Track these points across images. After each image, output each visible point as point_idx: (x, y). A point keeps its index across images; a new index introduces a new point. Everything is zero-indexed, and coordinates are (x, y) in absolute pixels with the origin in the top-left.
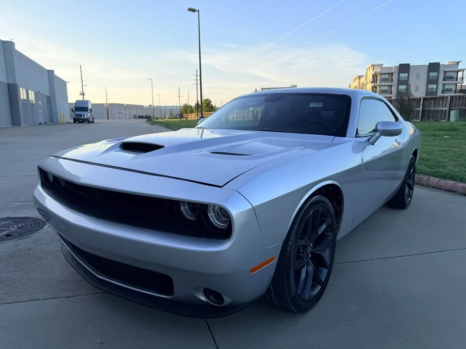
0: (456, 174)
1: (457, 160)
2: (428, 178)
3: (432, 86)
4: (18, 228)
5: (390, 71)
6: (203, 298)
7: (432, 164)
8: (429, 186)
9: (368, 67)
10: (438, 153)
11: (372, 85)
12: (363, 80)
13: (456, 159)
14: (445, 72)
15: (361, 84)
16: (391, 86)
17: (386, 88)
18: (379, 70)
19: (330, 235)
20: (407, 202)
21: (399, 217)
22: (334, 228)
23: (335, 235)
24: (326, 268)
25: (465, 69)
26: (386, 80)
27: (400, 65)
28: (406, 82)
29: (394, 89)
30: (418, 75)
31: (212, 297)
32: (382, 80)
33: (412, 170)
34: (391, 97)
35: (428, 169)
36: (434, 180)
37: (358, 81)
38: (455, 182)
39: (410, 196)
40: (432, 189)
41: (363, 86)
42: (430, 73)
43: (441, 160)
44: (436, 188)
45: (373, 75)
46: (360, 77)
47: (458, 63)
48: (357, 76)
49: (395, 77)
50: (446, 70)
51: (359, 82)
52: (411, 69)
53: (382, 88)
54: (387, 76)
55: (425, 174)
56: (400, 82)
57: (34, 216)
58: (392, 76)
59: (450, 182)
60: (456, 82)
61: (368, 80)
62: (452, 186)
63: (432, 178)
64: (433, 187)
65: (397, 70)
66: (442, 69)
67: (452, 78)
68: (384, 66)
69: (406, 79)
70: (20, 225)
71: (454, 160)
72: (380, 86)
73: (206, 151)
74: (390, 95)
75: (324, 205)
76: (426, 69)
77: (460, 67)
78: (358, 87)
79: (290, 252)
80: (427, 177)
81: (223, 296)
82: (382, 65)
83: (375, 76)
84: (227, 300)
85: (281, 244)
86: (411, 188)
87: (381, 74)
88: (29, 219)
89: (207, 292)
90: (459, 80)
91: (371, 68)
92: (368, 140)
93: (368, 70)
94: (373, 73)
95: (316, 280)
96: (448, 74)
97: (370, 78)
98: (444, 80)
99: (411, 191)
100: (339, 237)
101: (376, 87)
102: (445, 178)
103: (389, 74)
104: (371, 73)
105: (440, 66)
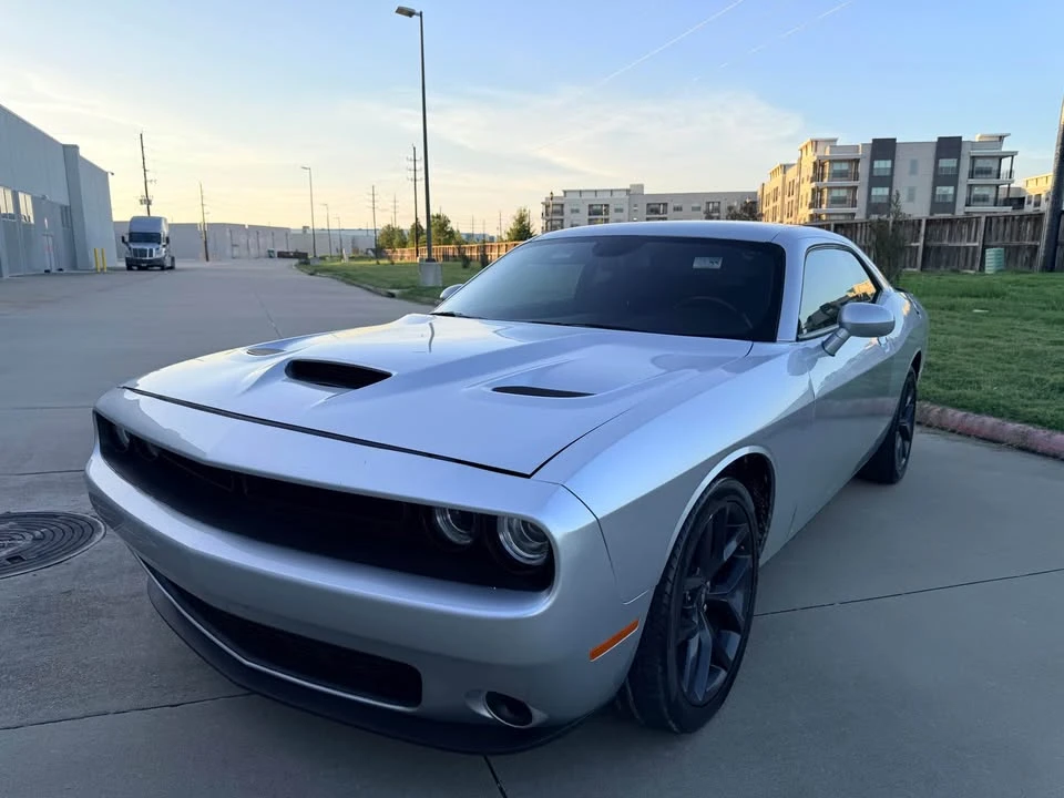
0: (1001, 402)
1: (1003, 370)
2: (942, 411)
3: (945, 188)
4: (35, 539)
5: (853, 156)
6: (485, 713)
7: (950, 377)
8: (943, 429)
9: (805, 143)
10: (960, 350)
11: (813, 185)
12: (792, 174)
13: (1000, 365)
14: (973, 158)
15: (787, 183)
16: (855, 188)
17: (843, 193)
18: (827, 154)
19: (746, 560)
20: (899, 468)
21: (881, 503)
22: (752, 546)
23: (756, 557)
24: (737, 630)
25: (1016, 153)
26: (842, 175)
27: (874, 140)
28: (886, 180)
29: (861, 195)
30: (914, 164)
31: (505, 711)
32: (836, 175)
33: (909, 399)
34: (853, 215)
35: (941, 390)
36: (955, 415)
37: (781, 175)
38: (999, 421)
39: (905, 455)
40: (954, 436)
41: (793, 188)
42: (941, 161)
43: (970, 368)
44: (959, 434)
45: (815, 163)
46: (785, 168)
47: (1001, 138)
48: (778, 165)
49: (863, 169)
50: (976, 152)
51: (784, 179)
52: (899, 153)
53: (835, 193)
54: (845, 167)
55: (936, 401)
56: (876, 180)
57: (66, 510)
58: (856, 167)
59: (990, 421)
60: (995, 181)
61: (804, 175)
62: (993, 428)
63: (950, 411)
64: (953, 431)
65: (868, 152)
66: (966, 153)
67: (987, 172)
68: (838, 144)
69: (888, 173)
70: (38, 533)
71: (997, 369)
72: (830, 188)
73: (481, 385)
74: (851, 210)
75: (738, 499)
76: (931, 153)
77: (1006, 148)
78: (780, 190)
79: (668, 606)
80: (939, 409)
81: (532, 709)
82: (835, 140)
83: (818, 166)
84: (538, 716)
86: (907, 437)
87: (832, 161)
88: (55, 516)
89: (494, 700)
90: (1004, 176)
91: (810, 148)
92: (823, 345)
93: (804, 151)
94: (815, 158)
95: (718, 659)
96: (980, 164)
97: (808, 171)
98: (971, 175)
99: (907, 444)
100: (762, 562)
101: (821, 191)
102: (977, 411)
103: (850, 161)
104: (810, 158)
105: (963, 146)
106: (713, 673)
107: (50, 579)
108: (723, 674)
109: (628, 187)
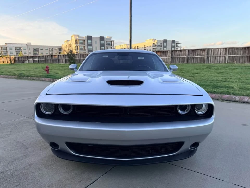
3: (102, 47)
5: (83, 39)
9: (72, 36)
11: (76, 45)
12: (70, 42)
14: (107, 41)
15: (69, 44)
16: (85, 46)
17: (82, 47)
18: (78, 38)
25: (114, 41)
26: (82, 43)
28: (91, 45)
29: (86, 48)
30: (96, 41)
32: (80, 43)
34: (85, 52)
37: (67, 42)
41: (70, 46)
42: (101, 41)
45: (75, 40)
46: (68, 41)
47: (111, 37)
48: (66, 40)
49: (86, 42)
50: (107, 40)
51: (68, 43)
52: (93, 39)
53: (81, 47)
54: (82, 41)
56: (89, 45)
58: (84, 41)
60: (111, 46)
61: (73, 43)
65: (86, 39)
66: (105, 39)
67: (110, 44)
68: (80, 36)
69: (91, 43)
72: (79, 46)
74: (84, 51)
76: (99, 40)
77: (112, 39)
78: (67, 46)
82: (79, 35)
83: (76, 41)
87: (79, 40)
90: (113, 45)
91: (73, 36)
93: (72, 37)
94: (75, 39)
96: (108, 42)
97: (74, 42)
98: (107, 45)
101: (77, 47)
103: (83, 40)
104: (74, 39)
109: (27, 43)
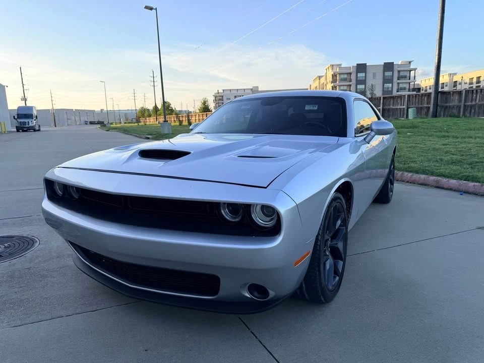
0: (427, 168)
1: (425, 156)
2: (402, 174)
3: (388, 85)
4: (5, 247)
5: (349, 71)
6: (248, 295)
7: (404, 159)
8: (403, 181)
9: (328, 66)
10: (406, 149)
11: (332, 85)
12: (323, 80)
13: (424, 154)
14: (399, 71)
15: (321, 84)
16: (350, 85)
17: (345, 88)
18: (338, 71)
19: (343, 229)
20: (390, 197)
21: (384, 211)
22: (345, 223)
23: (347, 228)
24: (342, 260)
25: (416, 69)
26: (345, 80)
27: (357, 64)
28: (363, 82)
29: (353, 87)
30: (374, 74)
31: (256, 294)
32: (342, 80)
33: (392, 167)
35: (401, 165)
36: (408, 175)
37: (318, 81)
38: (426, 176)
39: (392, 191)
40: (407, 184)
41: (323, 86)
42: (385, 73)
43: (412, 156)
44: (411, 183)
45: (332, 75)
46: (320, 77)
47: (410, 62)
48: (317, 76)
49: (353, 77)
50: (400, 69)
52: (368, 69)
53: (342, 88)
54: (345, 76)
55: (400, 170)
56: (358, 82)
57: (18, 234)
58: (350, 76)
59: (423, 176)
60: (408, 81)
61: (328, 80)
62: (424, 179)
63: (406, 174)
64: (408, 182)
65: (355, 70)
66: (396, 69)
67: (405, 77)
68: (342, 66)
69: (364, 78)
70: (6, 245)
71: (422, 156)
72: (340, 86)
73: (233, 154)
75: (340, 201)
76: (382, 69)
77: (412, 67)
78: (318, 87)
79: (320, 246)
80: (401, 173)
81: (268, 290)
83: (334, 76)
84: (272, 294)
85: (314, 239)
86: (392, 184)
87: (339, 74)
88: (13, 237)
89: (253, 288)
90: (412, 79)
91: (330, 68)
92: (365, 139)
93: (328, 70)
94: (333, 73)
95: (336, 273)
96: (402, 74)
97: (330, 78)
98: (398, 79)
99: (392, 186)
100: (349, 230)
101: (336, 87)
102: (417, 172)
103: (347, 74)
104: (330, 73)
105: (394, 66)
106: (335, 277)
107: (18, 263)
108: (337, 278)
109: (252, 88)
